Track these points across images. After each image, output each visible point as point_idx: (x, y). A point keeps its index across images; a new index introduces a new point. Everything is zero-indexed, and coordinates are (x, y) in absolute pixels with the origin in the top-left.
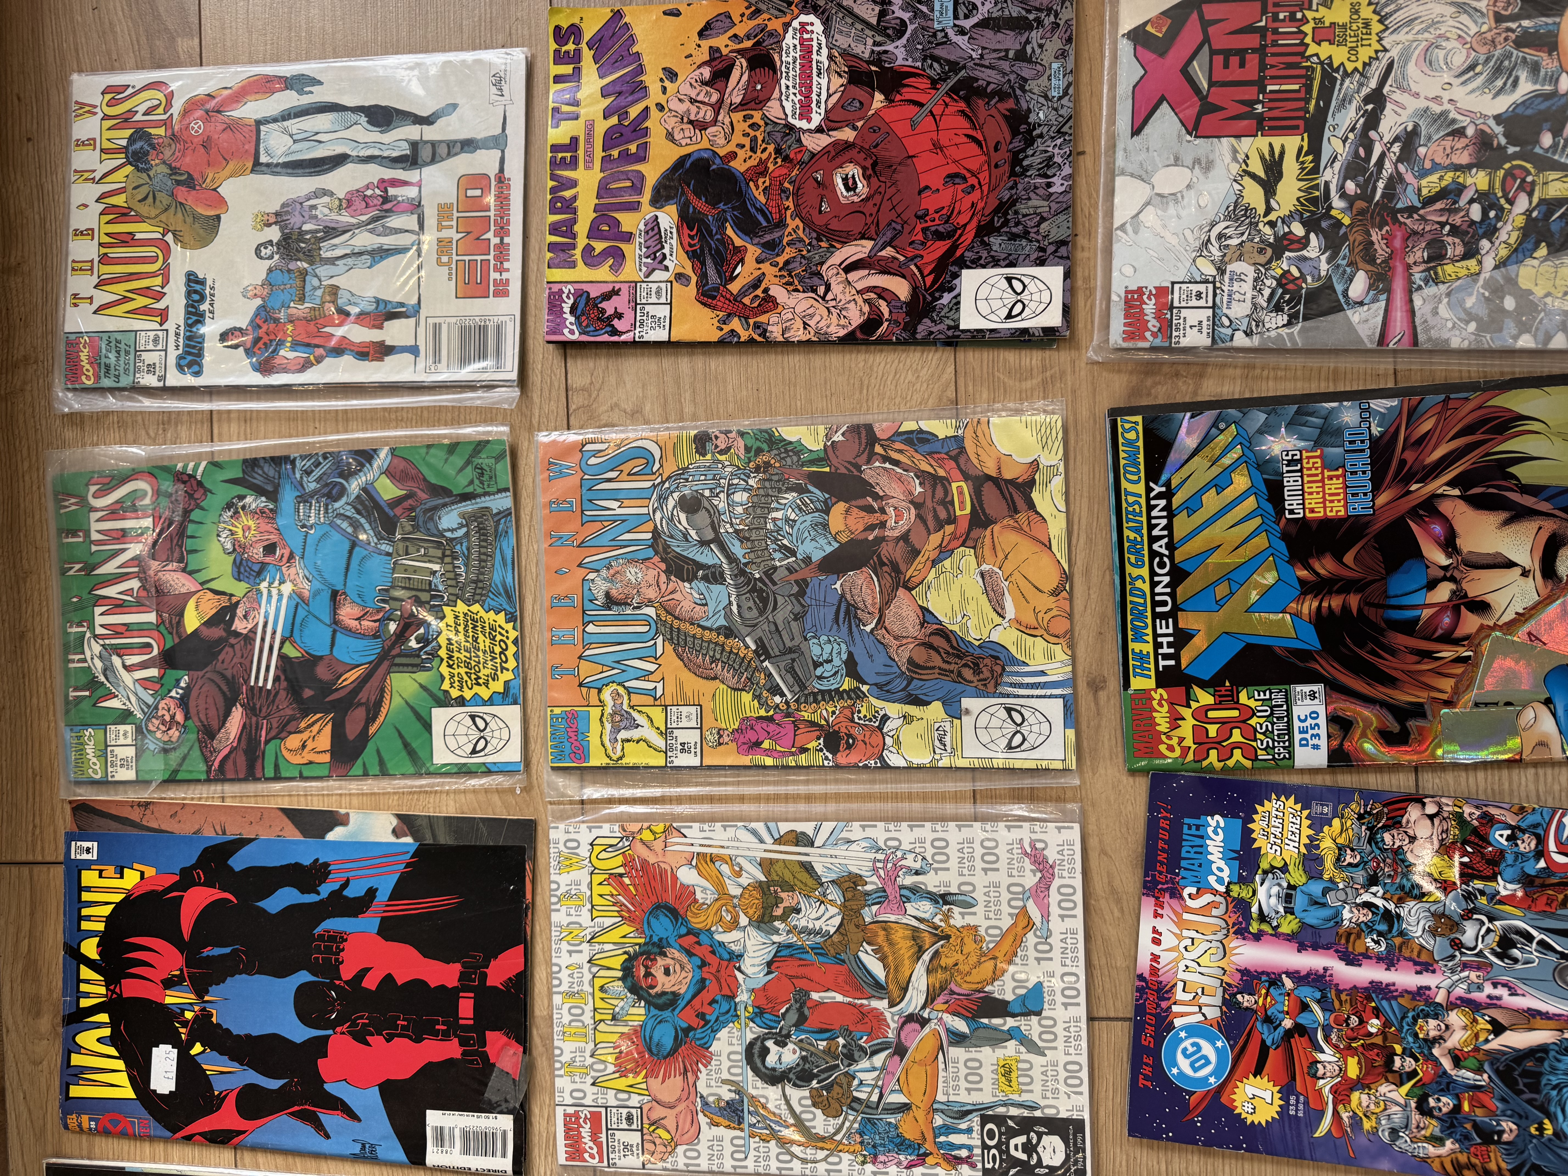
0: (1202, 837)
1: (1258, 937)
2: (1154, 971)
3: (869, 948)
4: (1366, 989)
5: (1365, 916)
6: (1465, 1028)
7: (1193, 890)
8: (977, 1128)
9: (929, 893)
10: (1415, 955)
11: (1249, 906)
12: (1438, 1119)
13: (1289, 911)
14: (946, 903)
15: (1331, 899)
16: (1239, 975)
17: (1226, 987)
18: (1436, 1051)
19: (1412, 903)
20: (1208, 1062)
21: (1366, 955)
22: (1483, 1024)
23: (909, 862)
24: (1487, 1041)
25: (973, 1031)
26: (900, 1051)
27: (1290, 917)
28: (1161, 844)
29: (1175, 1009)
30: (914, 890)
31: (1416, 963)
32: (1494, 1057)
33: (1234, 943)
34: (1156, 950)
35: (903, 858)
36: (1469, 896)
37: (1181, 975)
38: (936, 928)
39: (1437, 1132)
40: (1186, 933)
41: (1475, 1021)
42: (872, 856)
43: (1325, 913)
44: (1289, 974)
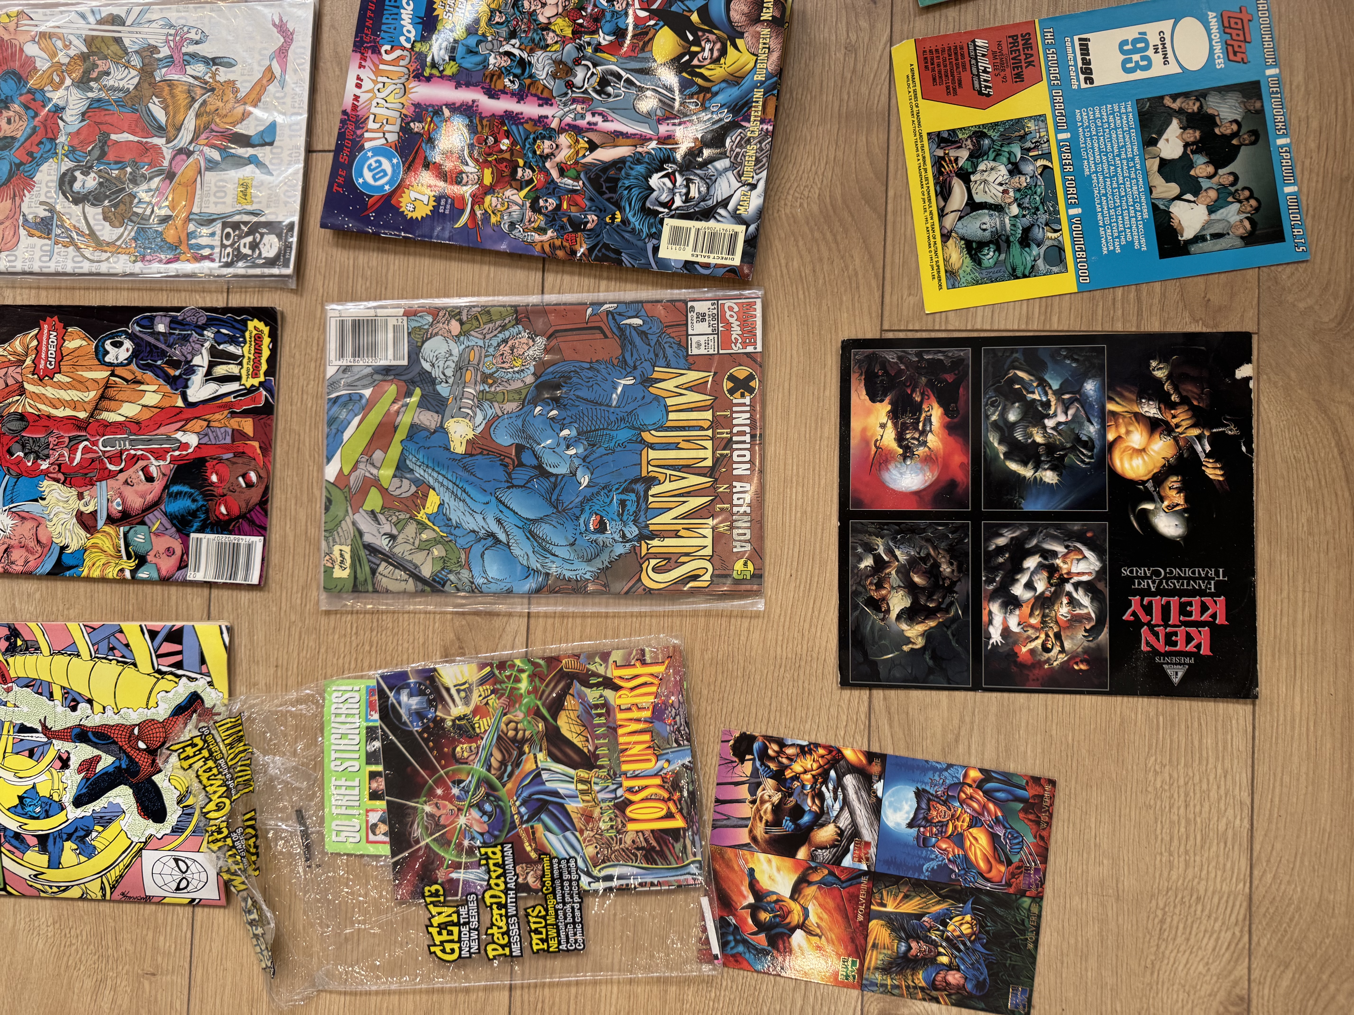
0: (398, 7)
1: (428, 79)
2: (355, 107)
3: (156, 100)
4: (501, 116)
5: (505, 62)
6: (570, 147)
7: (388, 47)
8: (219, 232)
9: (204, 57)
10: (539, 92)
11: (426, 56)
12: (545, 215)
13: (452, 59)
14: (215, 64)
15: (482, 49)
16: (413, 108)
17: (403, 117)
18: (548, 165)
19: (539, 53)
20: (386, 174)
21: (504, 91)
22: (583, 144)
23: (192, 35)
24: (584, 156)
25: (223, 159)
26: (171, 176)
27: (452, 63)
28: (369, 13)
29: (367, 135)
30: (194, 56)
31: (539, 98)
32: (588, 168)
33: (412, 84)
34: (358, 92)
35: (188, 32)
36: (580, 48)
37: (373, 110)
38: (206, 83)
39: (543, 224)
40: (380, 79)
41: (577, 141)
42: (166, 31)
43: (477, 59)
44: (447, 105)
